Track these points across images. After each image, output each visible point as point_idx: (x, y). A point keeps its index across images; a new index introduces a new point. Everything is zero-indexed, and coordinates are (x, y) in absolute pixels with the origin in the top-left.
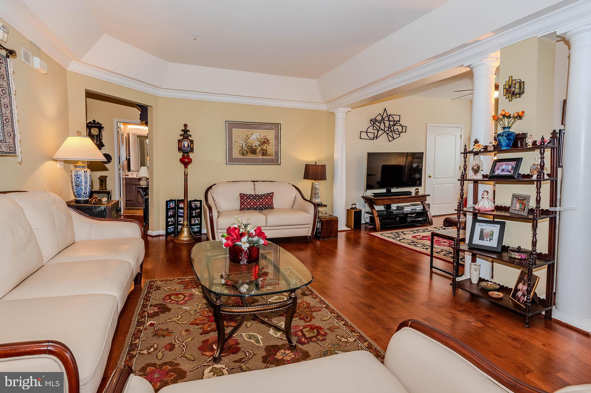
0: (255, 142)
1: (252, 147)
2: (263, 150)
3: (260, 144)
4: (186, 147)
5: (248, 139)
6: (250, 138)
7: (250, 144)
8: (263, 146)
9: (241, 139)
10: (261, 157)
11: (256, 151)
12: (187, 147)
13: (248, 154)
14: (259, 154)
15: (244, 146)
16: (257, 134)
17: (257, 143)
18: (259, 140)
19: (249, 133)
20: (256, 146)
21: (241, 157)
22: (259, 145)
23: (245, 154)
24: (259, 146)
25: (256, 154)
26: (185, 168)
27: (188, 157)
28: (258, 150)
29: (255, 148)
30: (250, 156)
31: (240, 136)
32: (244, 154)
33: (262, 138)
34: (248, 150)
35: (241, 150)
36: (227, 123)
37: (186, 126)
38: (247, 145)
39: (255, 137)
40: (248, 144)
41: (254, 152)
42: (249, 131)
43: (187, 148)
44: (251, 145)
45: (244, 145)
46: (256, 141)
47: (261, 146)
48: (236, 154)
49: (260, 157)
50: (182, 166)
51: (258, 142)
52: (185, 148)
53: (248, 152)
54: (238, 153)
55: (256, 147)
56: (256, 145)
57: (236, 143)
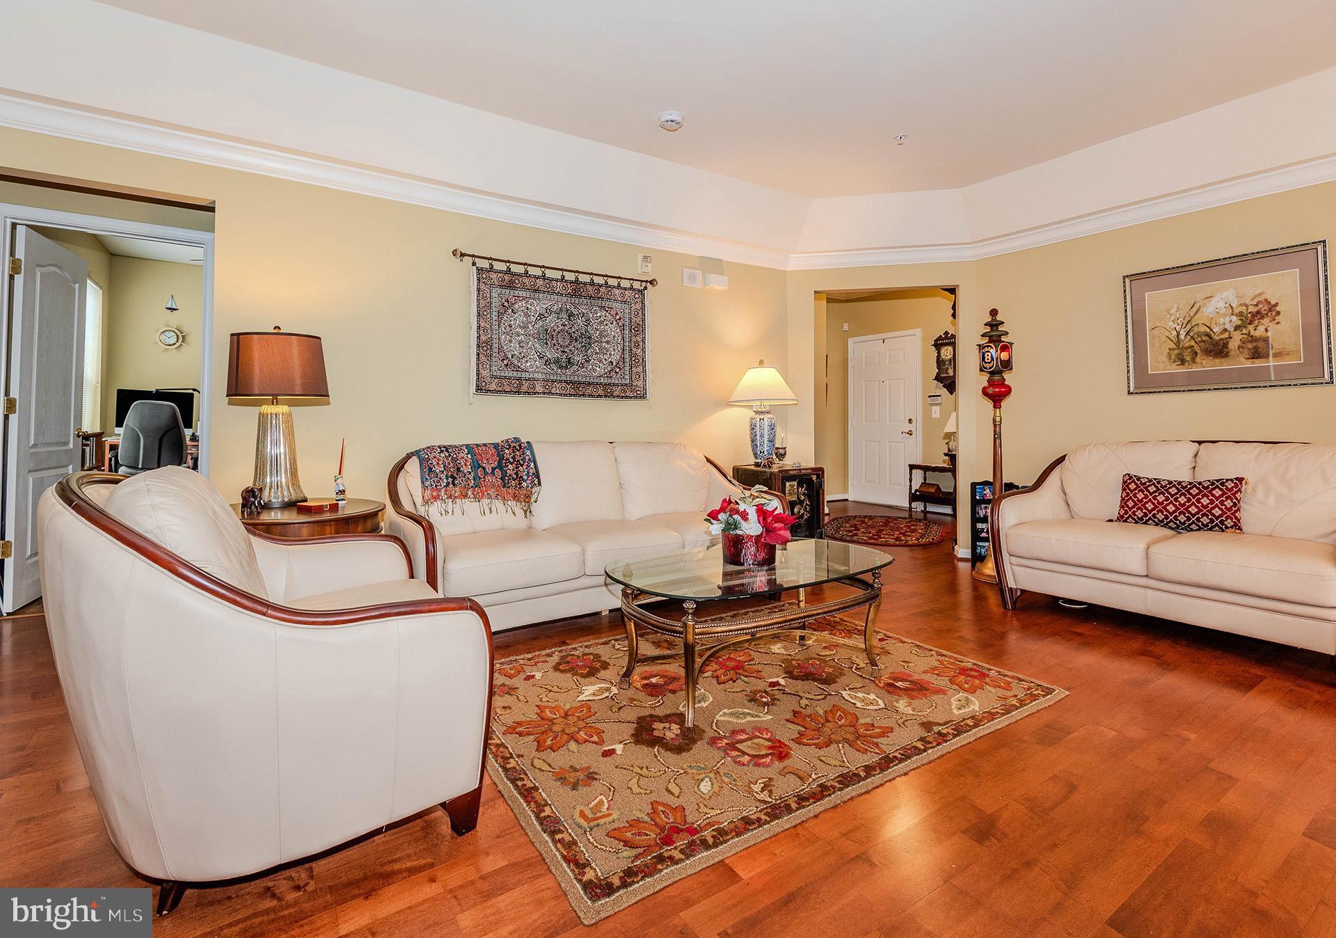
0: (1222, 320)
1: (1210, 338)
2: (1253, 339)
3: (1239, 323)
4: (986, 361)
5: (1196, 314)
6: (1203, 310)
7: (1203, 329)
8: (1251, 328)
9: (1172, 318)
10: (1249, 364)
11: (1226, 345)
12: (989, 361)
13: (1198, 359)
14: (1238, 356)
15: (1182, 337)
16: (1226, 293)
17: (1231, 321)
18: (1236, 311)
19: (1200, 297)
20: (1225, 330)
21: (1175, 369)
22: (1237, 328)
23: (1188, 358)
24: (1235, 330)
25: (1226, 356)
26: (995, 407)
27: (1002, 383)
28: (1234, 345)
29: (1222, 339)
30: (1206, 365)
31: (1168, 311)
32: (1182, 362)
33: (1248, 302)
34: (1197, 348)
35: (1174, 349)
36: (1127, 281)
37: (994, 312)
38: (1191, 334)
39: (1221, 304)
40: (1196, 329)
41: (1218, 349)
42: (1196, 291)
43: (989, 363)
44: (1208, 330)
45: (1183, 333)
46: (1225, 315)
47: (1246, 327)
48: (1159, 362)
49: (1241, 362)
50: (990, 404)
51: (1234, 318)
52: (986, 363)
53: (1199, 352)
54: (1164, 358)
55: (1226, 335)
56: (1228, 326)
57: (1156, 332)
